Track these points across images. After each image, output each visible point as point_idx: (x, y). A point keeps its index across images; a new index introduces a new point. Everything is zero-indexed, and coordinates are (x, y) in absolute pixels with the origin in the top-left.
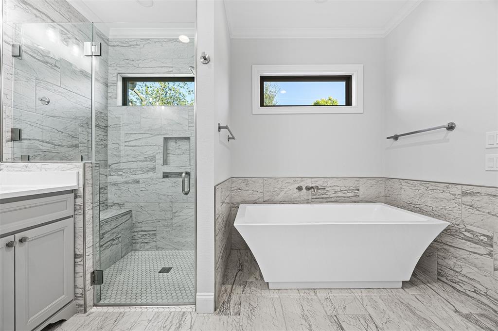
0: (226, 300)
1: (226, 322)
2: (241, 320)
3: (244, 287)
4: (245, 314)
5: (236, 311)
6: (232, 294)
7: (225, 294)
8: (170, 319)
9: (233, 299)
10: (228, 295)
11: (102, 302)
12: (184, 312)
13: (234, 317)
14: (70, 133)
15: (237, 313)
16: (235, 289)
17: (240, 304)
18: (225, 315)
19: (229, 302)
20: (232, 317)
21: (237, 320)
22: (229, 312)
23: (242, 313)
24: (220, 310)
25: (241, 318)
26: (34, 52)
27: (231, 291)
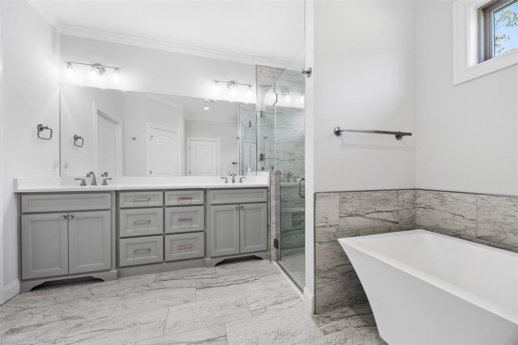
0: (333, 317)
1: (309, 327)
2: (320, 338)
3: (365, 326)
4: (330, 339)
5: (327, 329)
6: (344, 319)
7: (339, 314)
8: (289, 293)
9: (339, 322)
10: (340, 316)
11: (279, 262)
12: (299, 297)
13: (319, 331)
14: (289, 152)
15: (325, 331)
16: (354, 319)
17: (338, 331)
18: (316, 323)
19: (333, 320)
20: (317, 329)
21: (318, 334)
22: (321, 325)
23: (328, 336)
24: (318, 317)
25: (323, 337)
26: (270, 111)
27: (348, 317)
